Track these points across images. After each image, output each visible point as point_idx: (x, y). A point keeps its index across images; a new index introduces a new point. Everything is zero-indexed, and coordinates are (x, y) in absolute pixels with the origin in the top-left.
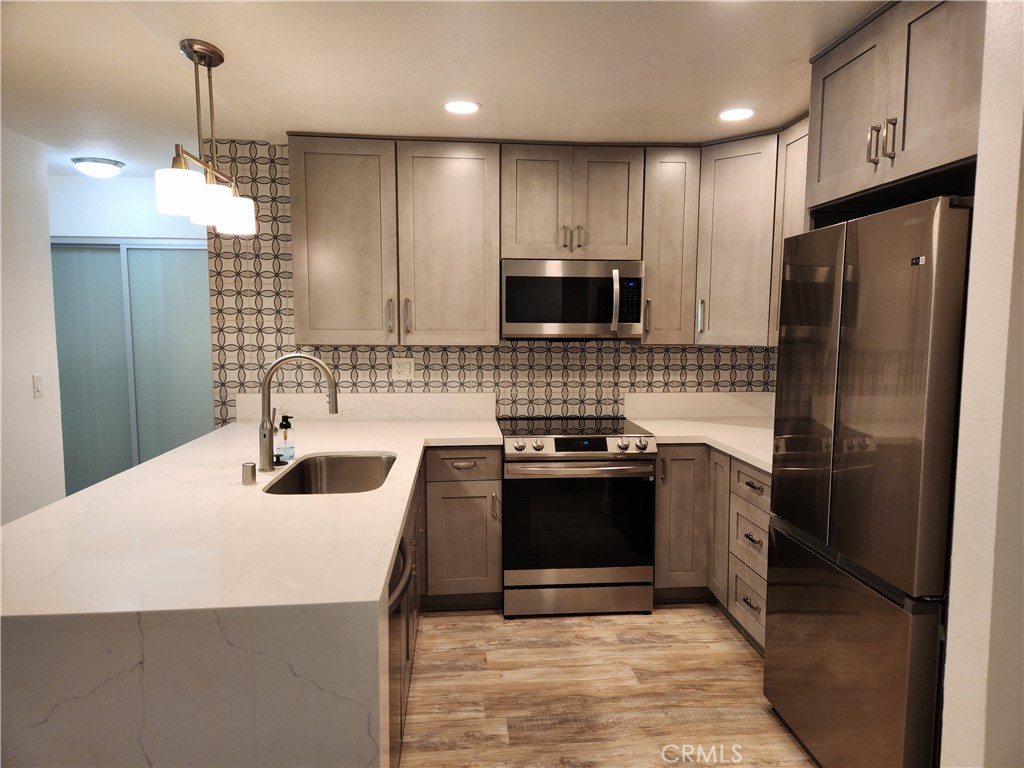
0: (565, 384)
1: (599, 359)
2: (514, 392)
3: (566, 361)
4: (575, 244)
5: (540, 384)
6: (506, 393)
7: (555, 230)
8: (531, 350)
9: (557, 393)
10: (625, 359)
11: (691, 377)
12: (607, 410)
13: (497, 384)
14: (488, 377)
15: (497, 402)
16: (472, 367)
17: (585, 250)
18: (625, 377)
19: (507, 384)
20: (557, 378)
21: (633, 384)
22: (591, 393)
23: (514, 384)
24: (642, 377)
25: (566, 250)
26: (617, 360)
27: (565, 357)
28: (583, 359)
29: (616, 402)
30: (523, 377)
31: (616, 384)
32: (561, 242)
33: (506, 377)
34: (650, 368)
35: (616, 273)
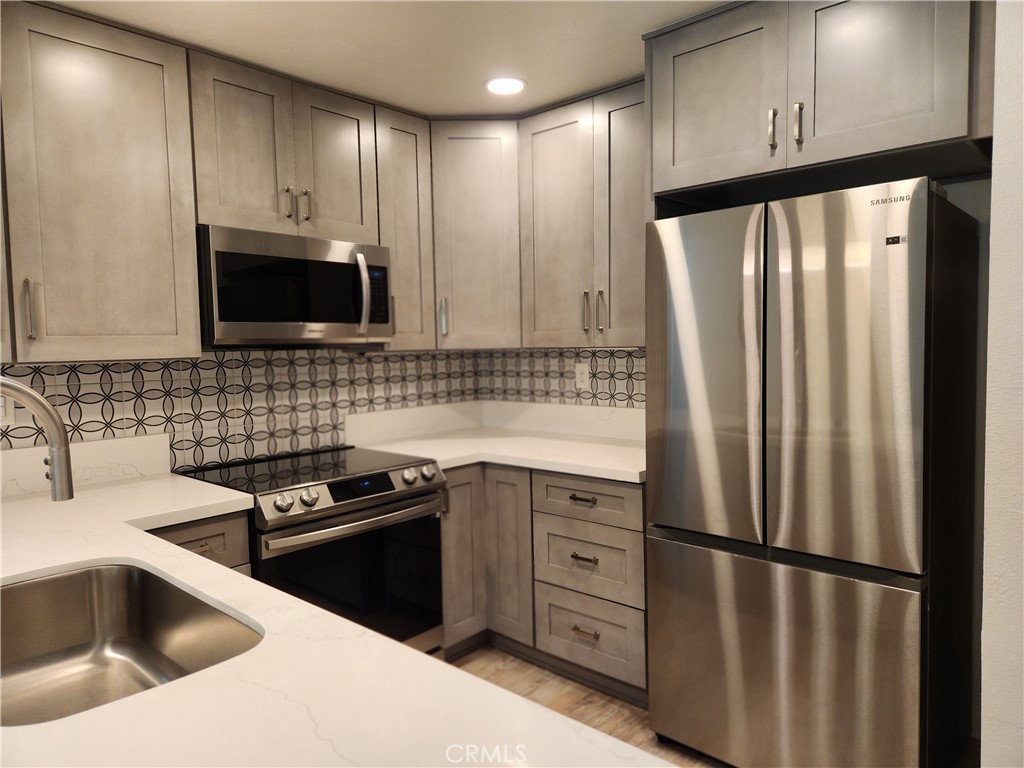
0: (271, 410)
1: (312, 373)
2: (197, 429)
3: (270, 378)
4: (303, 214)
5: (236, 413)
6: (185, 431)
7: (273, 192)
8: (220, 365)
9: (260, 424)
10: (343, 372)
11: (412, 389)
12: (325, 440)
13: (169, 420)
14: (154, 409)
15: (171, 446)
16: (125, 396)
17: (314, 225)
18: (343, 395)
19: (184, 418)
20: (260, 402)
21: (353, 403)
22: (304, 420)
23: (197, 417)
24: (362, 394)
25: (291, 223)
26: (333, 373)
27: (269, 373)
28: (292, 374)
29: (335, 427)
30: (210, 405)
31: (334, 405)
32: (285, 211)
33: (183, 406)
34: (370, 381)
35: (361, 258)
